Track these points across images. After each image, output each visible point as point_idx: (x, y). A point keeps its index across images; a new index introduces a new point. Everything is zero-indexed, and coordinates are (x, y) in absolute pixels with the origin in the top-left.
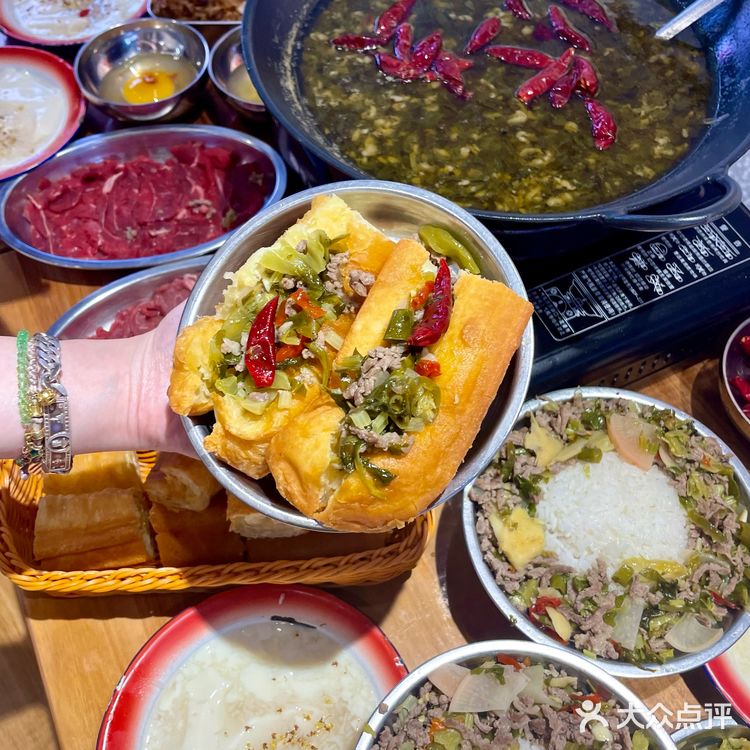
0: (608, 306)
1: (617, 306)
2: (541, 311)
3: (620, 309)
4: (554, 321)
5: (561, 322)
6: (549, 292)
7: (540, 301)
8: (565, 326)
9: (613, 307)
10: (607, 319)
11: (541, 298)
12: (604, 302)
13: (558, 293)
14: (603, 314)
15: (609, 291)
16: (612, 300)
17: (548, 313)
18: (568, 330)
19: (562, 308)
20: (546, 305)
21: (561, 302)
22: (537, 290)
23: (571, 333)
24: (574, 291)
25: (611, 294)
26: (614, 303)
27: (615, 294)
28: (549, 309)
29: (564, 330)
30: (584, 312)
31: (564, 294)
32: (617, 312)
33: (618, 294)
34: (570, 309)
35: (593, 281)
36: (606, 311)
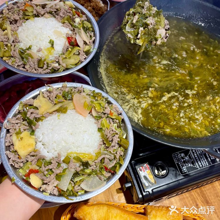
0: (200, 164)
1: (203, 164)
2: (177, 162)
3: (204, 166)
4: (181, 167)
5: (184, 168)
6: (181, 155)
7: (177, 158)
8: (184, 169)
9: (202, 164)
10: (199, 169)
11: (178, 157)
12: (199, 162)
13: (184, 156)
14: (198, 167)
15: (201, 158)
16: (202, 161)
17: (180, 163)
18: (185, 171)
19: (184, 162)
20: (179, 160)
21: (184, 160)
22: (177, 154)
23: (186, 172)
24: (189, 156)
25: (202, 159)
26: (202, 163)
27: (203, 159)
28: (180, 162)
29: (184, 171)
30: (192, 165)
31: (186, 157)
32: (203, 166)
33: (204, 159)
34: (187, 163)
35: (196, 153)
36: (199, 165)
